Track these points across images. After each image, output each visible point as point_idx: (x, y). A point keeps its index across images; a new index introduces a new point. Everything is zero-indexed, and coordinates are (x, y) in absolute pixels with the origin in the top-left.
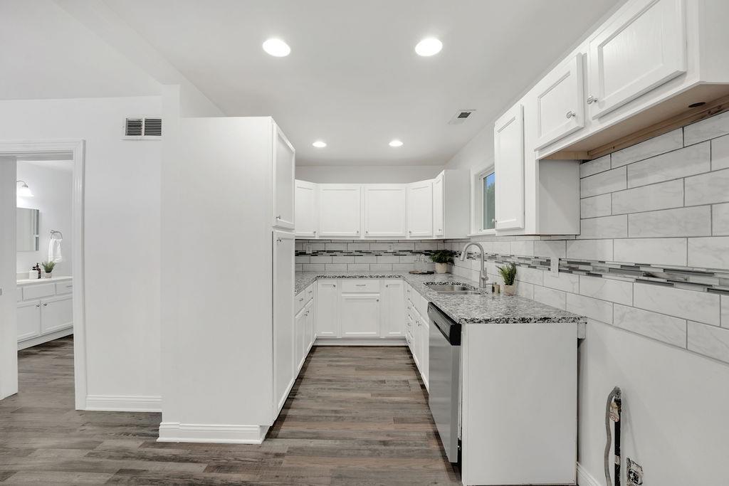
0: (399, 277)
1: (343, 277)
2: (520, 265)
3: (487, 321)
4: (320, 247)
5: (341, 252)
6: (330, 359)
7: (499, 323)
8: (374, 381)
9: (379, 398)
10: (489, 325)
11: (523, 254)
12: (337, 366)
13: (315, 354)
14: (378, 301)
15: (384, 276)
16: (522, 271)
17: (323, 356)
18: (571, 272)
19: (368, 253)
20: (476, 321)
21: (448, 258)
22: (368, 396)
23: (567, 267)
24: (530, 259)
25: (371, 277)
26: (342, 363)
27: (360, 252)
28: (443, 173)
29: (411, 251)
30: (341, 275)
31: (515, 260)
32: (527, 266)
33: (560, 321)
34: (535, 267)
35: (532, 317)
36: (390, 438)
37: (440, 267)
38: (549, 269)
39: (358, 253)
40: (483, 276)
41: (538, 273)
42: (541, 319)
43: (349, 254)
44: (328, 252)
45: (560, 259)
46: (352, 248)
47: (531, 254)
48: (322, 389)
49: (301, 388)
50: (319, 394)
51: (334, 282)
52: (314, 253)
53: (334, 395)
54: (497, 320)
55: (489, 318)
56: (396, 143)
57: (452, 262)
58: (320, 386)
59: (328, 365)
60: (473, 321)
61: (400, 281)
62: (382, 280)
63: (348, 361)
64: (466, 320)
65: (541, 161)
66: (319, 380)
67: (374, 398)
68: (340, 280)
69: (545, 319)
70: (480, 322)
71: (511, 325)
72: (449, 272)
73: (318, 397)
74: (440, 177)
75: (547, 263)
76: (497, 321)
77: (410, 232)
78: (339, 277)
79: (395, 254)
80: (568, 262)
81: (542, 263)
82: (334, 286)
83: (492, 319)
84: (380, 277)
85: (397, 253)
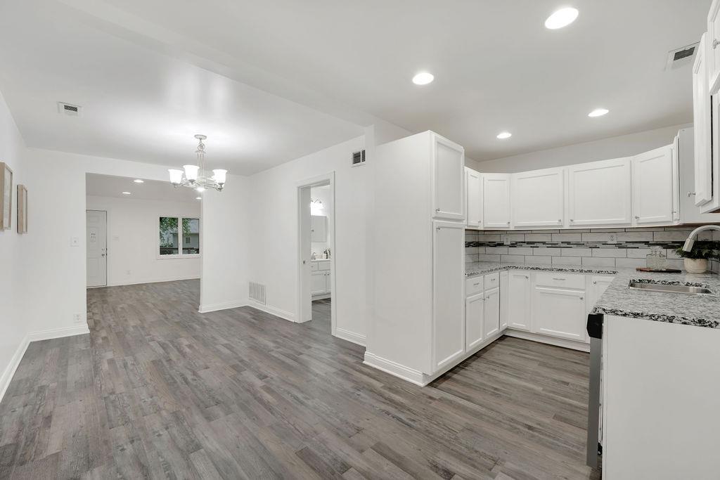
0: (614, 273)
1: (537, 268)
3: (636, 315)
4: (520, 239)
5: (544, 243)
6: (517, 350)
8: (555, 380)
9: (552, 394)
10: (638, 320)
12: (519, 356)
13: (503, 342)
14: (582, 299)
15: (590, 271)
17: (509, 346)
19: (578, 244)
22: (539, 389)
25: (573, 270)
26: (527, 356)
27: (569, 243)
28: (678, 134)
29: (647, 243)
36: (538, 427)
37: (692, 265)
39: (566, 245)
43: (554, 245)
44: (528, 243)
46: (557, 239)
48: (493, 369)
49: (474, 364)
50: (489, 372)
51: (527, 273)
52: (512, 244)
53: (502, 377)
54: (653, 316)
56: (598, 113)
58: (493, 367)
59: (510, 354)
60: (614, 312)
62: (588, 275)
63: (535, 356)
66: (493, 362)
67: (544, 392)
68: (532, 272)
70: (625, 315)
72: (712, 273)
73: (486, 374)
77: (636, 217)
78: (533, 268)
79: (619, 246)
82: (527, 277)
83: (645, 314)
84: (586, 272)
85: (624, 244)
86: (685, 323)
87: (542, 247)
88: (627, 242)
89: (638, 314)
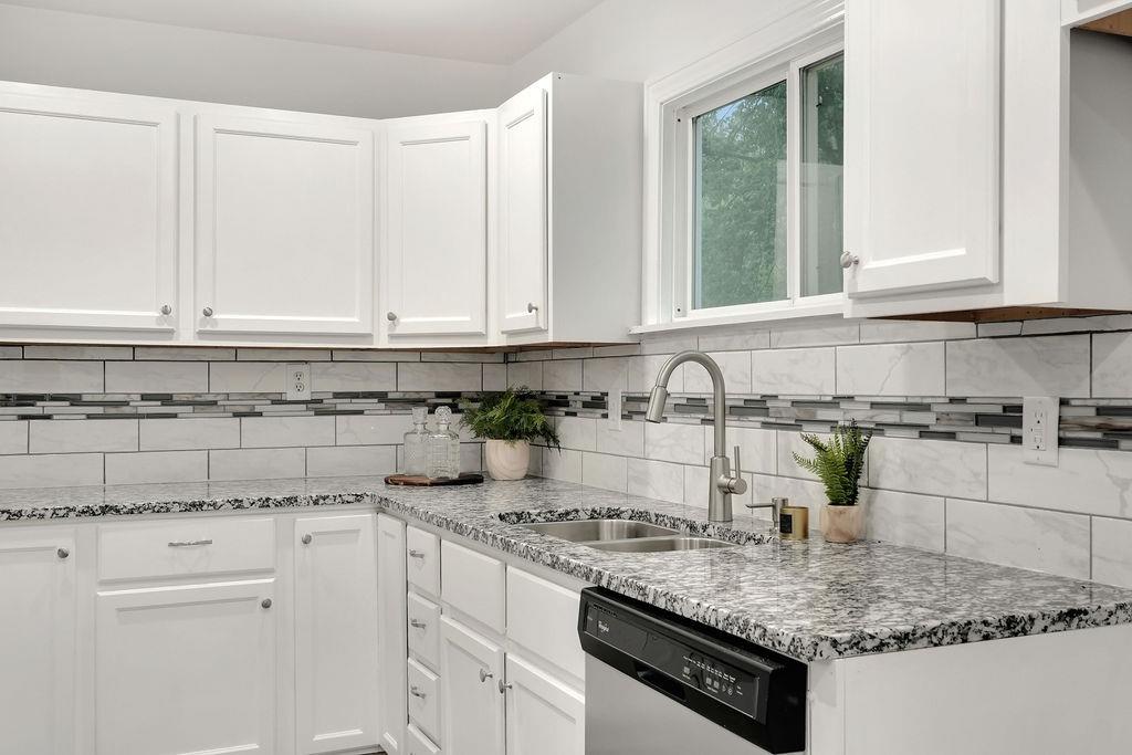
0: (359, 498)
1: (105, 510)
2: (880, 428)
3: (903, 641)
5: (75, 400)
7: (939, 644)
11: (896, 389)
14: (266, 605)
15: (292, 501)
16: (889, 455)
18: (1114, 446)
19: (201, 404)
20: (869, 644)
21: (539, 420)
23: (1098, 428)
24: (925, 408)
25: (238, 504)
27: (166, 399)
28: (546, 83)
29: (382, 397)
30: (96, 502)
31: (861, 414)
32: (915, 433)
33: (1113, 619)
34: (951, 436)
35: (1035, 613)
37: (504, 456)
38: (1016, 440)
39: (156, 407)
40: (723, 480)
41: (964, 458)
42: (1061, 617)
43: (112, 409)
45: (1063, 402)
46: (125, 383)
47: (931, 386)
51: (65, 534)
54: (933, 632)
55: (908, 628)
57: (550, 435)
60: (858, 644)
61: (359, 518)
62: (285, 516)
64: (835, 643)
65: (1083, 35)
68: (88, 526)
69: (1073, 613)
70: (879, 648)
71: (976, 648)
72: (536, 475)
74: (533, 98)
75: (1008, 418)
76: (934, 638)
77: (392, 318)
78: (89, 512)
79: (317, 407)
80: (1100, 411)
81: (980, 419)
82: (64, 555)
83: (919, 633)
84: (279, 504)
85: (329, 402)
86: (986, 637)
87: (68, 417)
88: (337, 395)
89: (907, 635)
